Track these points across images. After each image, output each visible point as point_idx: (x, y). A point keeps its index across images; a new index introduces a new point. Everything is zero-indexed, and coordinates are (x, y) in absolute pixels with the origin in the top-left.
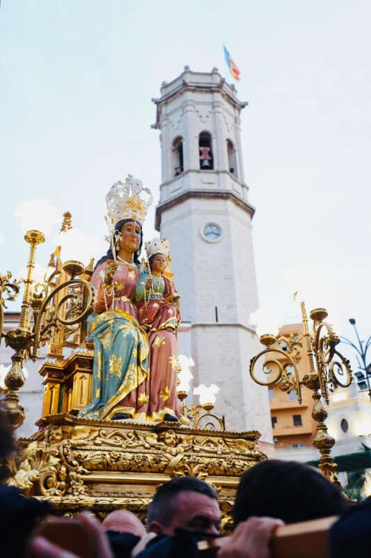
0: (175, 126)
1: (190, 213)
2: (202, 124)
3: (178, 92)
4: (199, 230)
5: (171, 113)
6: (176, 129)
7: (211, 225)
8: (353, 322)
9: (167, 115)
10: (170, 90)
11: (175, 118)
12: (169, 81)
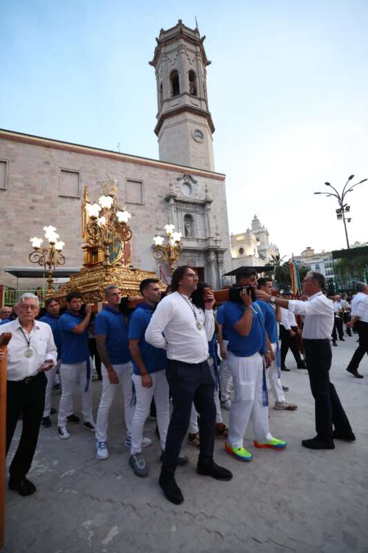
0: (173, 62)
1: (186, 120)
2: (190, 65)
3: (175, 37)
4: (191, 132)
5: (170, 52)
6: (173, 65)
7: (198, 131)
8: (328, 184)
9: (166, 54)
10: (166, 35)
11: (172, 56)
12: (165, 29)
